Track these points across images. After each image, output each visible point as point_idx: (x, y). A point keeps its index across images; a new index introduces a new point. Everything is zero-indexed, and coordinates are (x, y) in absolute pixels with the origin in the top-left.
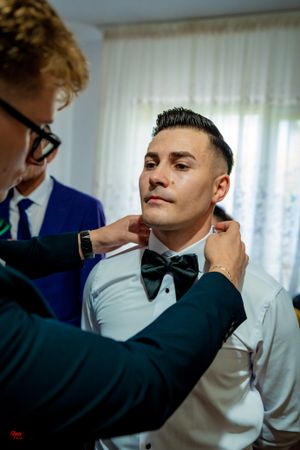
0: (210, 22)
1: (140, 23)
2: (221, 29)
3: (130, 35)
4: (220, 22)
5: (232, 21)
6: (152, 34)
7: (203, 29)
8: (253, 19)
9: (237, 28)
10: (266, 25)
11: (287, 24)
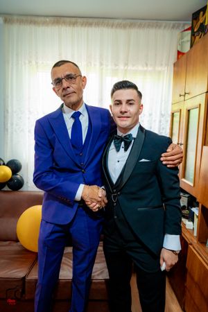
0: (68, 19)
1: (27, 15)
2: (74, 24)
3: (21, 22)
4: (74, 20)
5: (79, 20)
6: (35, 23)
7: (64, 23)
8: (91, 20)
9: (82, 25)
10: (97, 24)
11: (108, 25)
